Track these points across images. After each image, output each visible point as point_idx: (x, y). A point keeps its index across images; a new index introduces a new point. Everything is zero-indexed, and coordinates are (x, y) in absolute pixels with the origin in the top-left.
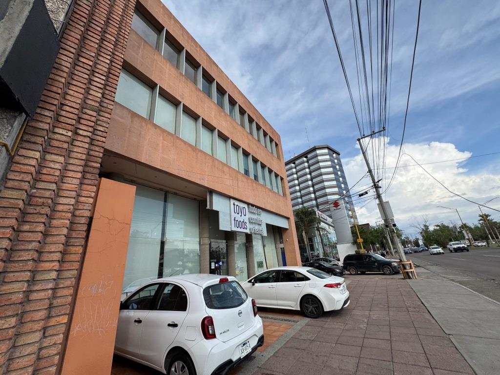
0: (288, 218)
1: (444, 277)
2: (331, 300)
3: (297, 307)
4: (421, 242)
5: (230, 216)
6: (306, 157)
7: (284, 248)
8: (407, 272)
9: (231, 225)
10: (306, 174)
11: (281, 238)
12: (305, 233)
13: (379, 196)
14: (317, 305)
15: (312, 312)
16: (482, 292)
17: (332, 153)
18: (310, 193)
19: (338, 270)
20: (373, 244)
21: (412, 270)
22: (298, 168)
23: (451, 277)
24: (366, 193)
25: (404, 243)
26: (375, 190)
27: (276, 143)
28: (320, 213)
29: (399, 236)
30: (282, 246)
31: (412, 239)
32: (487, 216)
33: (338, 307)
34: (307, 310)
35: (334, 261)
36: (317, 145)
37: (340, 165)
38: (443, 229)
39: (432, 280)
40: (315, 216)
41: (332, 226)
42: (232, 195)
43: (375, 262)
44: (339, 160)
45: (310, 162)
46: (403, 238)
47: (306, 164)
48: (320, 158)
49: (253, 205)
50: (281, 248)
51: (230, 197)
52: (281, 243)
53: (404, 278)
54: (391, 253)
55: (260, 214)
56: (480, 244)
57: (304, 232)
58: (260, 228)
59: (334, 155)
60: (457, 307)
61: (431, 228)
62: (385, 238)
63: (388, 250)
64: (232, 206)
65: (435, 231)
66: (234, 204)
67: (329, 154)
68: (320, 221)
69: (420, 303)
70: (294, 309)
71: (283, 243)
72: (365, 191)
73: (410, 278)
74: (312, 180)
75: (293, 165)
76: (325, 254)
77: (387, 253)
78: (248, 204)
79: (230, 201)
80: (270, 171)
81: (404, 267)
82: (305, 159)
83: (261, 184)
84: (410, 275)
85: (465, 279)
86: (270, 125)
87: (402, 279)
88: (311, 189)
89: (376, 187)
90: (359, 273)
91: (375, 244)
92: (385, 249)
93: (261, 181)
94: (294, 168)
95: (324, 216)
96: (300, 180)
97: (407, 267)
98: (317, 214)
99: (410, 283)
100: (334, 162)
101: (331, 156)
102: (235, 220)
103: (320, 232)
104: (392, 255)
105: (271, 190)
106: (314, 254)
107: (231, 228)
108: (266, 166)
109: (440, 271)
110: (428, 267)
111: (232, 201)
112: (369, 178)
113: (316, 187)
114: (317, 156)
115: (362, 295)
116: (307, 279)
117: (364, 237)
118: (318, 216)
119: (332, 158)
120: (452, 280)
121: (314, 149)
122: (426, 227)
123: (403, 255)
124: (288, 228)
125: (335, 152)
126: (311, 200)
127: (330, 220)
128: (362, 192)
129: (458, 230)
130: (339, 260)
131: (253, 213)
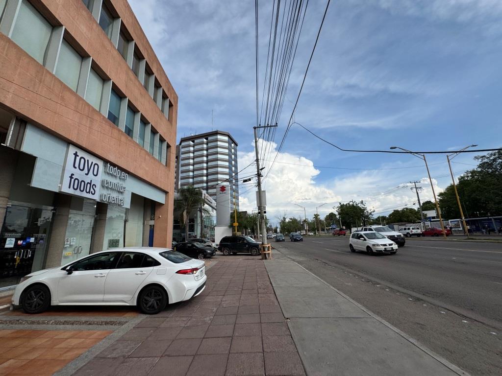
0: (166, 193)
1: (289, 258)
2: (181, 289)
3: (133, 302)
4: (278, 230)
5: (64, 170)
6: (207, 139)
7: (154, 225)
8: (265, 254)
9: (61, 183)
10: (202, 156)
11: (153, 213)
12: (187, 212)
13: (259, 184)
14: (161, 297)
15: (152, 307)
16: (310, 270)
17: (231, 142)
18: (202, 175)
19: (209, 251)
20: (246, 228)
21: (269, 252)
22: (196, 147)
23: (293, 257)
24: (250, 180)
25: (268, 230)
26: (257, 179)
27: (170, 102)
28: (207, 195)
29: (266, 224)
30: (152, 223)
31: (274, 227)
32: (319, 215)
33: (188, 297)
34: (146, 304)
35: (208, 242)
36: (220, 130)
37: (236, 156)
38: (294, 221)
39: (281, 260)
40: (200, 197)
41: (215, 210)
42: (74, 140)
43: (246, 244)
44: (236, 150)
45: (210, 145)
46: (268, 226)
47: (205, 146)
48: (219, 143)
49: (114, 165)
50: (150, 225)
51: (69, 143)
52: (151, 220)
53: (262, 259)
54: (257, 237)
55: (124, 180)
56: (310, 234)
57: (185, 211)
58: (121, 197)
59: (233, 145)
60: (295, 286)
61: (287, 220)
62: (256, 224)
63: (256, 235)
64: (71, 157)
65: (289, 222)
66: (76, 155)
67: (228, 142)
68: (204, 202)
69: (269, 283)
70: (128, 304)
71: (154, 220)
72: (248, 178)
73: (266, 258)
74: (207, 162)
75: (191, 143)
76: (203, 235)
77: (255, 237)
78: (106, 162)
79: (68, 147)
80: (154, 132)
81: (264, 248)
82: (205, 140)
83: (136, 143)
84: (267, 256)
85: (301, 259)
86: (166, 76)
87: (260, 259)
88: (205, 172)
89: (259, 175)
90: (231, 253)
91: (247, 228)
92: (254, 234)
93: (136, 138)
94: (192, 146)
95: (210, 198)
96: (196, 160)
97: (266, 249)
98: (203, 195)
99: (265, 264)
100: (231, 152)
101: (230, 145)
102: (71, 177)
103: (201, 214)
104: (258, 238)
105: (151, 155)
106: (192, 235)
107: (60, 188)
108: (149, 123)
109: (287, 253)
110: (280, 249)
111: (72, 150)
112: (255, 166)
113: (210, 171)
114: (217, 140)
115: (223, 277)
116: (157, 263)
117: (240, 221)
118: (203, 197)
119: (230, 147)
120: (294, 260)
121: (216, 133)
122: (284, 219)
123: (266, 239)
124: (164, 203)
125: (234, 142)
126: (202, 182)
127: (214, 204)
128: (246, 179)
129: (302, 223)
130: (214, 242)
131: (112, 175)
